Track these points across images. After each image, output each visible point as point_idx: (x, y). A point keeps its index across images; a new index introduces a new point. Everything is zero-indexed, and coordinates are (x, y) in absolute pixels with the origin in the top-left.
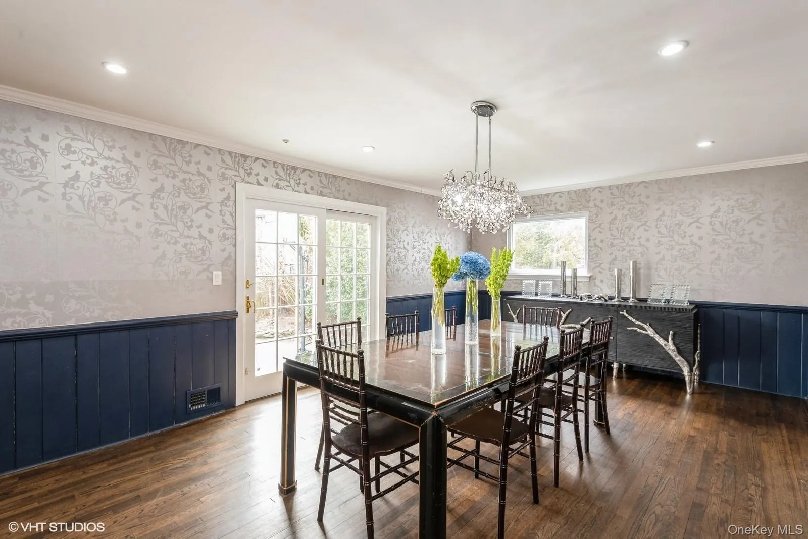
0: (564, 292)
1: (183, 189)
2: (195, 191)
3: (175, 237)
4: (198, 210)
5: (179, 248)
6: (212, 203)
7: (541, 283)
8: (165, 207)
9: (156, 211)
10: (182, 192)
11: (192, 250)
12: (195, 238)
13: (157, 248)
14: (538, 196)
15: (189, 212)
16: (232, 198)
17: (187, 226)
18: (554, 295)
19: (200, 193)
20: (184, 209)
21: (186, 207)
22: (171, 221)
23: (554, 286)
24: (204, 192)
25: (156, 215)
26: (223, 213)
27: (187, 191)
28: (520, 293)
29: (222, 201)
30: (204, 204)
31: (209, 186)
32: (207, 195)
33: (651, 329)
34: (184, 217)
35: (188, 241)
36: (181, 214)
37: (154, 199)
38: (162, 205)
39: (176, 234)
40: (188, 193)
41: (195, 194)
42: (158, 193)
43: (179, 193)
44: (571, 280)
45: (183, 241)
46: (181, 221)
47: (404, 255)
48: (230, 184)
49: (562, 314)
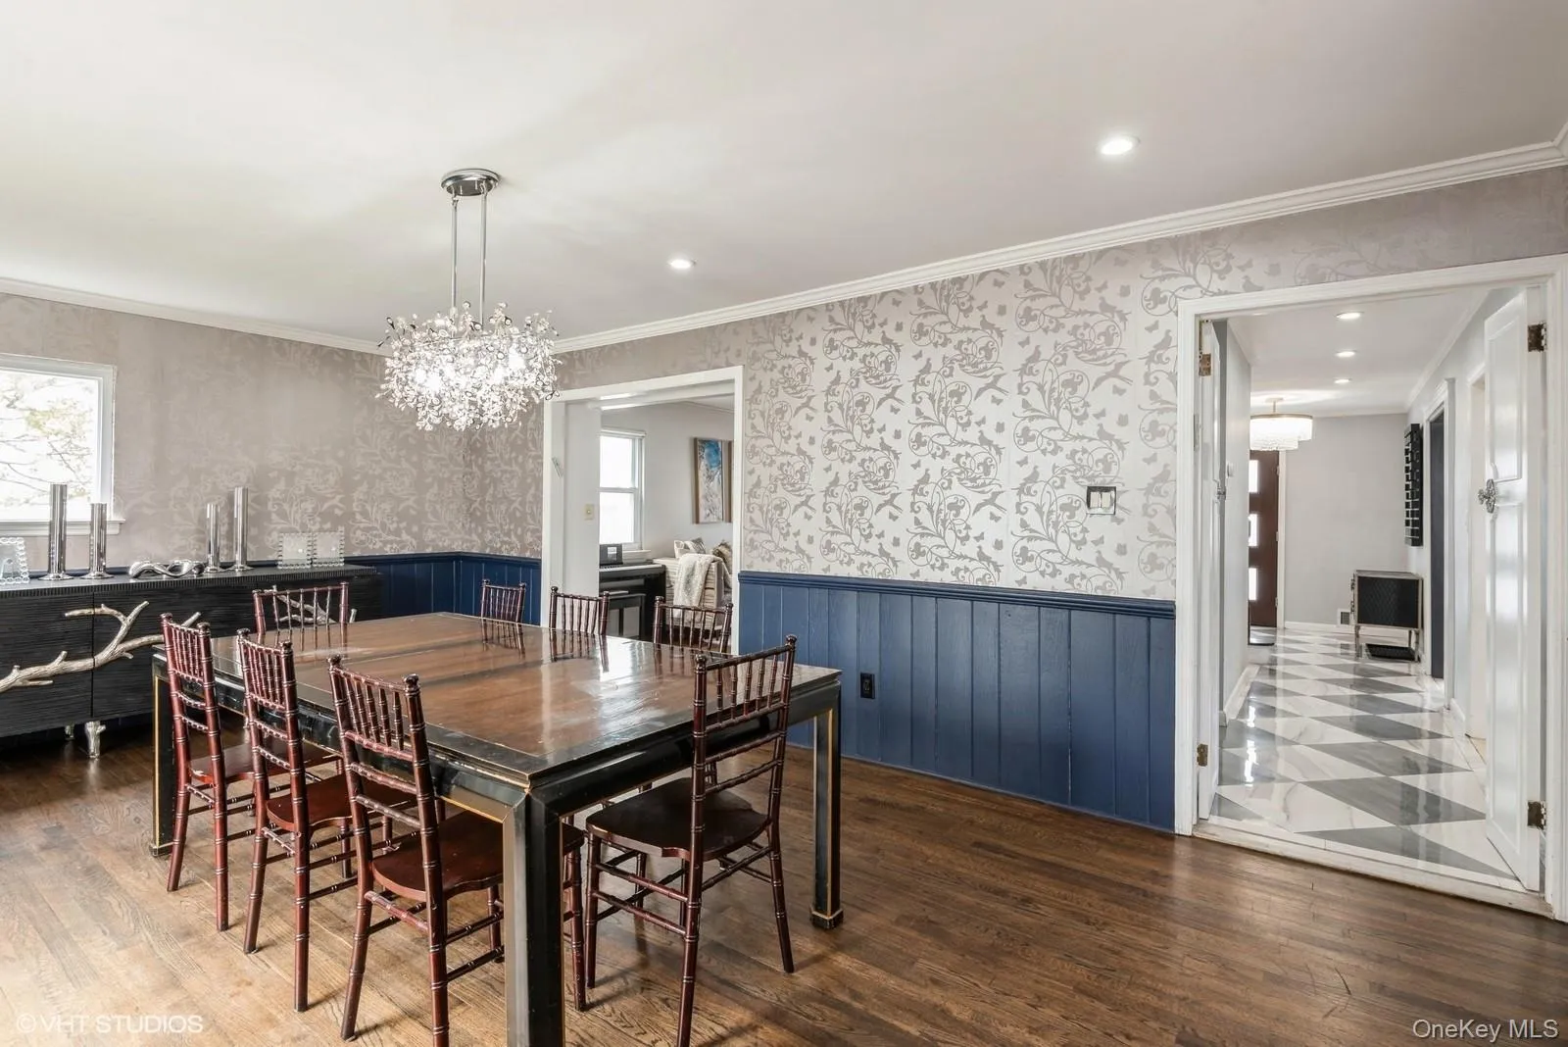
49: (121, 617)
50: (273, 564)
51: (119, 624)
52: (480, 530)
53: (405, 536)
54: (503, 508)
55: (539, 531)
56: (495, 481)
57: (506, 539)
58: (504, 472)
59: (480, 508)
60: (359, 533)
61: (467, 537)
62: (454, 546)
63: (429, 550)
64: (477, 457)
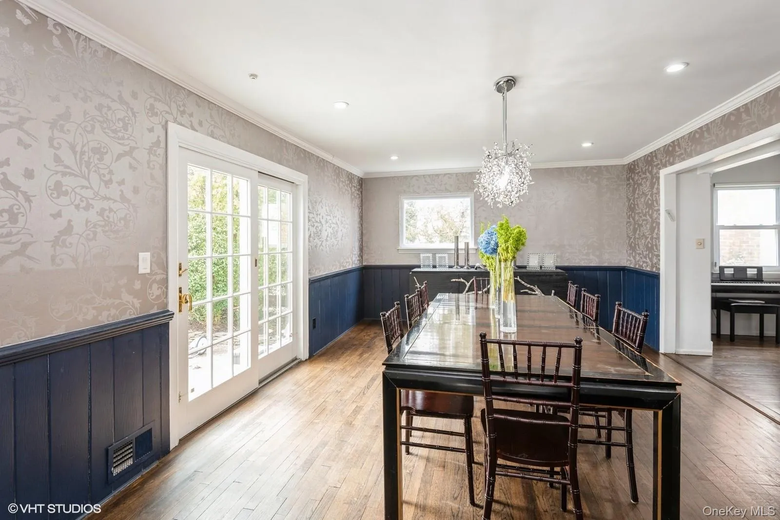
0: (458, 264)
1: (99, 121)
2: (115, 127)
3: (86, 198)
4: (120, 156)
5: (93, 215)
6: (138, 148)
7: (437, 255)
8: (73, 148)
9: (57, 152)
10: (97, 125)
11: (111, 220)
12: (115, 201)
13: (58, 215)
14: (429, 176)
15: (107, 158)
16: (163, 145)
17: (104, 181)
18: (450, 267)
19: (123, 131)
20: (99, 152)
21: (102, 150)
22: (81, 171)
23: (449, 258)
24: (127, 131)
25: (57, 159)
26: (151, 166)
27: (105, 125)
28: (419, 267)
29: (150, 147)
30: (127, 149)
31: (134, 121)
32: (131, 136)
33: (539, 290)
34: (99, 166)
35: (106, 204)
36: (96, 161)
37: (55, 130)
38: (68, 142)
39: (88, 193)
40: (105, 129)
41: (115, 131)
42: (61, 122)
43: (93, 127)
44: (464, 252)
45: (98, 205)
46: (95, 171)
47: (320, 230)
48: (160, 123)
49: (466, 283)
50: (525, 267)
51: (466, 286)
52: (634, 255)
53: (591, 257)
54: (643, 241)
55: (658, 256)
56: (640, 226)
57: (645, 260)
58: (643, 220)
59: (651, 242)
60: (567, 254)
61: (628, 258)
62: (621, 263)
63: (606, 264)
64: (632, 212)
